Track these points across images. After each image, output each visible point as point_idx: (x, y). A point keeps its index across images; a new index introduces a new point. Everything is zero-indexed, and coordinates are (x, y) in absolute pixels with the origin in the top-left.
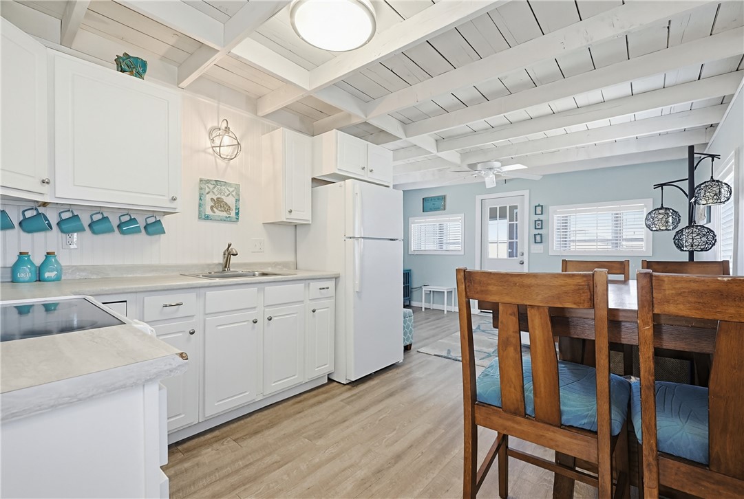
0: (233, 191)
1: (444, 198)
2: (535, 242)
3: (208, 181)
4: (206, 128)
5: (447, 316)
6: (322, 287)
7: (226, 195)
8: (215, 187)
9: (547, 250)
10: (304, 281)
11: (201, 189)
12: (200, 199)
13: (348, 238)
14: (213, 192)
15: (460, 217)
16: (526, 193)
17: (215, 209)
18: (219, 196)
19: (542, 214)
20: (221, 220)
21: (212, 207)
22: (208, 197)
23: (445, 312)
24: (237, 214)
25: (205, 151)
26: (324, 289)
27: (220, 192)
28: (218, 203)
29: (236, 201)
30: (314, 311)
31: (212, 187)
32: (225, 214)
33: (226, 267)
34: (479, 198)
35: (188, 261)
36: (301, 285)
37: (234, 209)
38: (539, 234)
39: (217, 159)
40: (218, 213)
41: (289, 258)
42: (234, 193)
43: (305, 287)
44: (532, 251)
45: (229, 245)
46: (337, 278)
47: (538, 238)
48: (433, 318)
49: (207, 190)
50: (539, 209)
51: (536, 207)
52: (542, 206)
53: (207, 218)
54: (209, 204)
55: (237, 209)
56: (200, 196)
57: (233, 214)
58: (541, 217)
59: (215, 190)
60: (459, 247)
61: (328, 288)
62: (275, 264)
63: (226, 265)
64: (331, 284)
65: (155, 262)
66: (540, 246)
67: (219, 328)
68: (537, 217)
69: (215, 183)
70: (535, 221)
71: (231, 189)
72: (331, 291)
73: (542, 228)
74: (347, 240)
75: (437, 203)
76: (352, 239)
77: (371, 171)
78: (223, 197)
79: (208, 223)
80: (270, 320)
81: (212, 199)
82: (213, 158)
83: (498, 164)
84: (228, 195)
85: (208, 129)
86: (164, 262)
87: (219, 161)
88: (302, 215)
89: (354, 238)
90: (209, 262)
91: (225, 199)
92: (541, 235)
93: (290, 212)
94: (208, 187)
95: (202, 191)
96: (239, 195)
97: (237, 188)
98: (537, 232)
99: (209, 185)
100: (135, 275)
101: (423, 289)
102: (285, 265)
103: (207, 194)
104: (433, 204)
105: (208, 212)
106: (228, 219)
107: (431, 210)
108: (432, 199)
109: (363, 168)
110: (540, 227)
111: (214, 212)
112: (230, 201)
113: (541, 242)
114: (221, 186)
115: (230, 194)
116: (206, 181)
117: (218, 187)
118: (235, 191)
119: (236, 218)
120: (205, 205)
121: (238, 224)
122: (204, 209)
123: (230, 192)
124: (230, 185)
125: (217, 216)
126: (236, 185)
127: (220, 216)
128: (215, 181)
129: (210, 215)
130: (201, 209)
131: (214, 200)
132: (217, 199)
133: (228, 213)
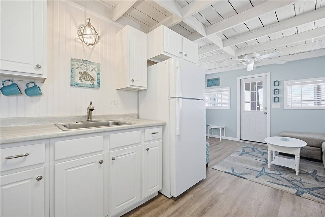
0: (96, 68)
1: (218, 79)
2: (275, 102)
3: (77, 60)
4: (76, 25)
5: (222, 142)
6: (153, 132)
7: (90, 70)
8: (82, 65)
9: (282, 106)
10: (141, 129)
11: (72, 65)
12: (72, 72)
13: (171, 98)
14: (81, 68)
15: (228, 89)
16: (268, 74)
17: (82, 80)
19: (279, 86)
20: (87, 87)
21: (80, 78)
22: (77, 71)
23: (221, 140)
24: (99, 83)
25: (75, 40)
26: (154, 133)
27: (86, 68)
28: (85, 75)
29: (98, 75)
30: (148, 150)
31: (80, 64)
32: (89, 83)
33: (89, 118)
34: (239, 78)
35: (63, 114)
36: (139, 132)
37: (96, 80)
38: (277, 97)
39: (84, 46)
40: (85, 82)
41: (134, 111)
42: (96, 69)
43: (141, 132)
44: (273, 107)
45: (91, 104)
46: (163, 126)
47: (277, 100)
48: (215, 143)
49: (76, 66)
50: (277, 83)
51: (275, 82)
52: (279, 81)
53: (77, 85)
54: (78, 75)
55: (99, 80)
56: (72, 70)
57: (96, 83)
58: (278, 88)
59: (82, 66)
60: (227, 105)
61: (157, 133)
62: (125, 116)
63: (89, 117)
64: (160, 130)
65: (36, 115)
66: (278, 104)
67: (68, 171)
68: (275, 88)
69: (82, 61)
70: (275, 90)
71: (94, 67)
72: (160, 135)
73: (279, 94)
74: (171, 99)
75: (215, 82)
76: (173, 99)
77: (186, 55)
78: (88, 71)
79: (78, 89)
80: (114, 160)
81: (80, 72)
82: (82, 45)
83: (258, 55)
84: (92, 70)
85: (78, 25)
86: (43, 115)
87: (86, 47)
88: (141, 83)
89: (175, 98)
90: (79, 115)
92: (278, 97)
93: (133, 81)
94: (77, 64)
95: (73, 67)
96: (100, 71)
97: (99, 65)
98: (276, 96)
99: (78, 63)
100: (18, 125)
101: (208, 127)
102: (131, 116)
103: (77, 68)
104: (212, 82)
105: (78, 81)
106: (92, 86)
107: (211, 86)
108: (212, 80)
109: (181, 53)
110: (277, 93)
111: (82, 81)
112: (94, 74)
113: (279, 102)
114: (87, 64)
115: (93, 70)
116: (76, 60)
117: (84, 64)
118: (97, 68)
119: (98, 86)
120: (75, 76)
121: (99, 90)
122: (75, 79)
123: (93, 68)
124: (93, 63)
125: (84, 84)
126: (98, 63)
127: (86, 84)
128: (82, 60)
129: (78, 83)
130: (72, 79)
131: (82, 73)
132: (84, 72)
133: (92, 82)
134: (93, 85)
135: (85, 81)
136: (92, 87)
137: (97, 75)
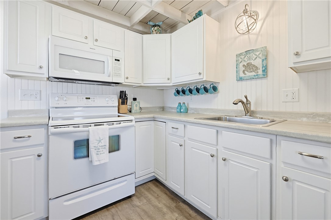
3: (241, 54)
7: (254, 59)
8: (245, 57)
11: (237, 61)
12: (236, 68)
14: (244, 60)
17: (246, 72)
18: (248, 62)
20: (251, 79)
21: (244, 72)
22: (241, 65)
24: (265, 71)
27: (249, 59)
28: (249, 67)
31: (243, 57)
32: (253, 74)
37: (261, 68)
42: (260, 56)
49: (240, 60)
53: (241, 79)
54: (242, 69)
56: (237, 66)
57: (260, 72)
71: (257, 53)
79: (244, 83)
81: (244, 66)
84: (255, 59)
91: (253, 62)
93: (297, 54)
94: (241, 58)
97: (264, 49)
103: (240, 63)
105: (242, 75)
111: (246, 74)
112: (258, 62)
114: (250, 54)
115: (257, 57)
116: (239, 55)
117: (247, 55)
118: (261, 54)
119: (263, 75)
120: (239, 71)
121: (267, 79)
122: (239, 74)
123: (257, 55)
124: (257, 50)
125: (248, 76)
126: (263, 47)
127: (249, 76)
128: (245, 52)
129: (242, 77)
130: (237, 74)
131: (245, 66)
132: (247, 64)
133: (256, 72)
134: (257, 75)
135: (249, 73)
136: (257, 77)
137: (262, 62)
